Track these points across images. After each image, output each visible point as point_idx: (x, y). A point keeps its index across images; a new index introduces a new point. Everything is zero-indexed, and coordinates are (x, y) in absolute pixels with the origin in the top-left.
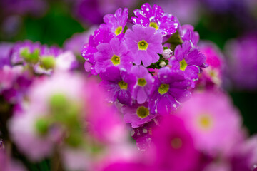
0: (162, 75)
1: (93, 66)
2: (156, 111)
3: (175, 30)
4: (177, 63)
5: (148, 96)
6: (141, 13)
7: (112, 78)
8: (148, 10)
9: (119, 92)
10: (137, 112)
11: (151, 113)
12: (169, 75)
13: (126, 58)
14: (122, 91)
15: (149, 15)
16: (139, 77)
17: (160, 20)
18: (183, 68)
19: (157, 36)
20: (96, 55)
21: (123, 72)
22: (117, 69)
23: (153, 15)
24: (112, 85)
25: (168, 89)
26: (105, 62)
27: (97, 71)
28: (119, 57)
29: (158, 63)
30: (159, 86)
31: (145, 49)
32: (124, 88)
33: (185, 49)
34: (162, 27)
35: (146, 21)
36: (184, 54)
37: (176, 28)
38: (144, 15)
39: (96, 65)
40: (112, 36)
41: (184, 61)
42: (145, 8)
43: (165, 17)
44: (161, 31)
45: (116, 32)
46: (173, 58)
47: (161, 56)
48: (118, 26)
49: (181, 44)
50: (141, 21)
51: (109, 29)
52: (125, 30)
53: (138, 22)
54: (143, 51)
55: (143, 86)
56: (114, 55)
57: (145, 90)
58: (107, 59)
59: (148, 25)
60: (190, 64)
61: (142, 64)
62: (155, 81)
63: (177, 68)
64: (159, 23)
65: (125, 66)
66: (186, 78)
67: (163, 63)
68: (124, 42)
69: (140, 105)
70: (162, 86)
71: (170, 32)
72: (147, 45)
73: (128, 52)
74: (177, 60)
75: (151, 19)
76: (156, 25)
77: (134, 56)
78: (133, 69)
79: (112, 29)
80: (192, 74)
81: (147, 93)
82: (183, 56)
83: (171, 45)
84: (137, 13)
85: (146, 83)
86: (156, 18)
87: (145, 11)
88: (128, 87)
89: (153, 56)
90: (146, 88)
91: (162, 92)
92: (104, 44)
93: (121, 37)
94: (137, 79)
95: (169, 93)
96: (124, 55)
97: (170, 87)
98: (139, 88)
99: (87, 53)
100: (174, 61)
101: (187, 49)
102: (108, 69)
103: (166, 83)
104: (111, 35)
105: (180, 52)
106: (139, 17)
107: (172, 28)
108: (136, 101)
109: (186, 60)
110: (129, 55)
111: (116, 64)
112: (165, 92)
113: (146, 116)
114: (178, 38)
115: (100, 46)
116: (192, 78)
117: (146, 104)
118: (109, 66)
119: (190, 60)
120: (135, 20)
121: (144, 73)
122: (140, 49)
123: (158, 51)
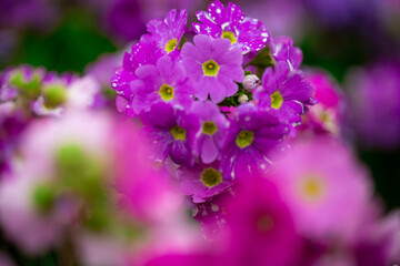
0: (242, 116)
1: (130, 103)
2: (233, 174)
3: (263, 43)
4: (266, 97)
5: (220, 150)
6: (208, 16)
7: (161, 122)
8: (219, 11)
9: (171, 145)
10: (202, 176)
11: (224, 179)
12: (253, 115)
13: (184, 89)
14: (177, 143)
15: (220, 20)
16: (204, 119)
17: (239, 28)
18: (277, 105)
19: (233, 52)
20: (135, 84)
21: (178, 111)
22: (169, 107)
23: (228, 20)
24: (160, 134)
25: (252, 139)
26: (150, 96)
27: (137, 111)
28: (173, 87)
29: (236, 98)
30: (237, 134)
31: (215, 74)
32: (180, 137)
33: (279, 74)
34: (241, 40)
35: (216, 30)
36: (277, 82)
37: (265, 40)
38: (213, 20)
39: (135, 101)
40: (160, 54)
41: (277, 93)
42: (214, 9)
43: (248, 24)
44: (240, 45)
45: (168, 48)
46: (260, 88)
47: (240, 85)
48: (170, 38)
49: (273, 66)
50: (208, 29)
51: (155, 43)
52: (181, 44)
53: (203, 32)
54: (212, 78)
55: (210, 134)
56: (164, 85)
57: (215, 141)
58: (153, 90)
59: (219, 36)
60: (287, 99)
61: (209, 98)
62: (231, 125)
63: (267, 104)
64: (238, 33)
65: (183, 101)
66: (281, 120)
67: (244, 98)
68: (180, 63)
69: (207, 166)
70: (242, 134)
71: (255, 46)
72: (218, 68)
73: (187, 79)
74: (267, 92)
75: (223, 26)
76: (232, 35)
77: (195, 85)
78: (194, 107)
79: (161, 42)
80: (291, 114)
81: (217, 146)
82: (277, 85)
83: (256, 68)
84: (202, 16)
85: (216, 130)
86: (232, 25)
87: (214, 14)
88: (187, 136)
89: (227, 86)
90: (216, 138)
91: (243, 144)
92: (148, 66)
93: (175, 54)
94: (202, 122)
95: (253, 145)
96: (180, 84)
97: (256, 136)
98: (204, 137)
99: (119, 82)
100: (262, 94)
101: (283, 73)
102: (153, 107)
103: (249, 129)
104: (159, 52)
105: (272, 80)
106: (204, 23)
107: (259, 40)
108: (200, 158)
109: (282, 92)
110: (188, 83)
111: (167, 99)
112: (248, 144)
113: (217, 184)
114: (269, 58)
115: (141, 69)
116: (291, 121)
117: (216, 164)
118: (156, 102)
119: (288, 92)
120: (197, 27)
121: (212, 113)
122: (206, 74)
123: (236, 77)
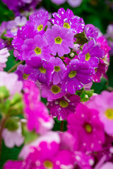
0: (72, 65)
1: (20, 53)
2: (66, 90)
4: (83, 56)
5: (62, 80)
6: (58, 15)
8: (63, 13)
9: (39, 75)
10: (51, 89)
11: (62, 91)
12: (77, 64)
13: (46, 50)
14: (42, 74)
15: (63, 17)
17: (72, 21)
18: (88, 59)
20: (24, 47)
23: (67, 17)
24: (34, 70)
25: (75, 74)
26: (30, 52)
28: (41, 49)
30: (70, 72)
31: (60, 43)
32: (43, 72)
34: (72, 27)
35: (61, 22)
37: (83, 28)
38: (60, 17)
39: (23, 54)
41: (88, 54)
42: (61, 12)
43: (75, 19)
44: (72, 30)
45: (39, 28)
46: (81, 52)
47: (71, 49)
48: (39, 24)
50: (58, 22)
51: (33, 26)
53: (56, 23)
54: (58, 45)
55: (57, 71)
56: (37, 47)
57: (59, 75)
58: (31, 49)
59: (63, 25)
60: (92, 56)
62: (67, 70)
63: (83, 60)
64: (71, 23)
65: (46, 56)
66: (90, 67)
67: (72, 54)
70: (72, 72)
71: (79, 31)
72: (62, 40)
73: (48, 46)
74: (84, 54)
75: (64, 20)
76: (68, 25)
77: (52, 49)
78: (51, 59)
79: (35, 26)
81: (60, 78)
82: (88, 50)
84: (55, 15)
85: (60, 70)
86: (68, 20)
87: (61, 14)
88: (47, 72)
89: (65, 49)
90: (60, 73)
91: (71, 76)
92: (30, 39)
93: (42, 33)
94: (54, 66)
95: (76, 77)
96: (45, 48)
97: (77, 73)
99: (15, 43)
101: (91, 45)
102: (32, 58)
103: (75, 70)
106: (56, 18)
107: (80, 27)
108: (52, 83)
109: (90, 53)
110: (49, 48)
111: (38, 54)
112: (74, 76)
113: (58, 92)
115: (27, 40)
116: (93, 67)
119: (93, 53)
120: (53, 21)
122: (56, 43)
123: (70, 45)
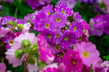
0: (66, 33)
1: (37, 27)
2: (63, 47)
3: (72, 14)
4: (72, 28)
5: (60, 41)
7: (45, 33)
8: (61, 5)
9: (48, 39)
10: (55, 47)
11: (61, 48)
12: (69, 33)
13: (52, 25)
14: (49, 39)
16: (57, 33)
17: (66, 10)
18: (75, 30)
19: (65, 16)
20: (39, 23)
21: (50, 31)
22: (48, 30)
23: (63, 8)
24: (45, 36)
25: (68, 38)
26: (43, 26)
27: (39, 30)
28: (49, 25)
29: (64, 28)
30: (65, 37)
31: (59, 22)
32: (50, 37)
35: (60, 10)
36: (75, 24)
37: (72, 13)
38: (59, 8)
39: (39, 28)
40: (46, 16)
41: (75, 27)
43: (68, 9)
44: (66, 14)
45: (47, 14)
47: (66, 25)
48: (48, 12)
49: (74, 20)
50: (58, 10)
51: (44, 13)
52: (51, 14)
53: (57, 11)
54: (59, 23)
55: (58, 37)
56: (47, 24)
58: (43, 25)
59: (61, 12)
60: (77, 29)
61: (58, 28)
62: (63, 35)
63: (73, 30)
64: (65, 11)
65: (51, 28)
66: (76, 34)
67: (66, 28)
68: (51, 19)
69: (57, 45)
70: (66, 37)
71: (70, 15)
72: (60, 20)
73: (53, 23)
74: (73, 27)
75: (62, 9)
76: (64, 12)
77: (55, 24)
78: (54, 30)
80: (78, 32)
82: (75, 25)
83: (69, 20)
84: (56, 7)
85: (59, 36)
86: (64, 9)
88: (52, 37)
89: (62, 24)
90: (59, 38)
91: (66, 40)
92: (43, 19)
93: (50, 16)
94: (56, 34)
95: (69, 40)
96: (51, 24)
97: (69, 38)
98: (56, 38)
99: (35, 22)
100: (71, 27)
101: (77, 22)
102: (44, 30)
103: (68, 36)
105: (74, 24)
107: (71, 13)
108: (55, 43)
109: (76, 27)
110: (53, 24)
111: (47, 28)
112: (67, 40)
113: (59, 49)
114: (73, 18)
115: (41, 20)
116: (78, 34)
117: (59, 44)
118: (44, 28)
119: (78, 27)
120: (55, 9)
121: (59, 32)
122: (57, 21)
123: (65, 22)
